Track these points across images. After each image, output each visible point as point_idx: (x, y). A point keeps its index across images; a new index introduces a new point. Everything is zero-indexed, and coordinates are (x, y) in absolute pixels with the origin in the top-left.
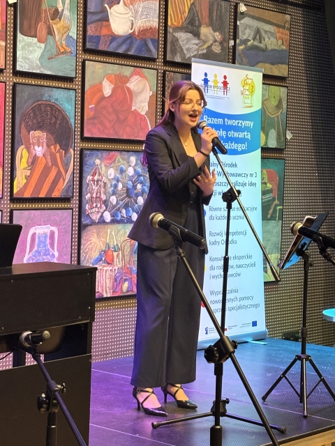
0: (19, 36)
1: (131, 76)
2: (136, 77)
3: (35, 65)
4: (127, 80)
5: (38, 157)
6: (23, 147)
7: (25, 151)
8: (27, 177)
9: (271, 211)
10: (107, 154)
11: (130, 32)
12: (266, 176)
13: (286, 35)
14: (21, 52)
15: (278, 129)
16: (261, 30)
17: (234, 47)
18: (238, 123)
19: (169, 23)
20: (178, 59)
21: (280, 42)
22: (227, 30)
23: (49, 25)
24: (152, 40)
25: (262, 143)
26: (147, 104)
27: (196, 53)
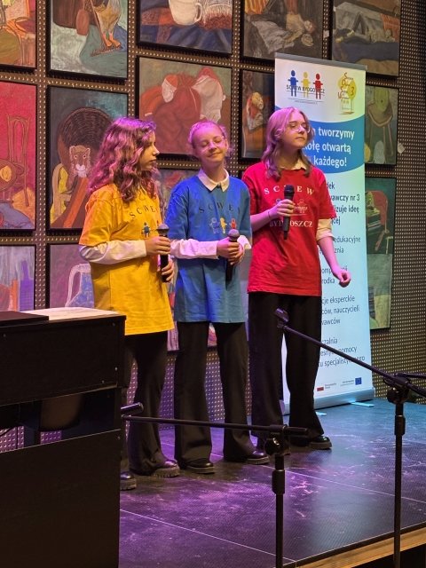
0: (54, 27)
1: (199, 76)
2: (204, 78)
3: (74, 62)
4: (193, 80)
5: (81, 179)
6: (60, 165)
7: (63, 170)
8: (66, 204)
9: (379, 243)
10: (169, 173)
11: (197, 20)
12: (372, 200)
13: (396, 24)
14: (56, 46)
15: (387, 140)
16: (364, 18)
17: (330, 38)
18: (335, 133)
19: (246, 10)
20: (258, 55)
21: (388, 33)
22: (320, 18)
23: (92, 13)
24: (224, 31)
25: (367, 159)
26: (219, 111)
27: (281, 47)
